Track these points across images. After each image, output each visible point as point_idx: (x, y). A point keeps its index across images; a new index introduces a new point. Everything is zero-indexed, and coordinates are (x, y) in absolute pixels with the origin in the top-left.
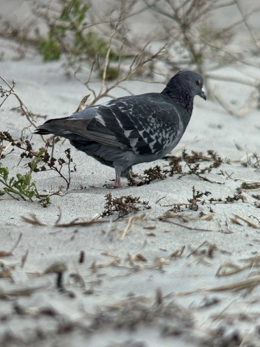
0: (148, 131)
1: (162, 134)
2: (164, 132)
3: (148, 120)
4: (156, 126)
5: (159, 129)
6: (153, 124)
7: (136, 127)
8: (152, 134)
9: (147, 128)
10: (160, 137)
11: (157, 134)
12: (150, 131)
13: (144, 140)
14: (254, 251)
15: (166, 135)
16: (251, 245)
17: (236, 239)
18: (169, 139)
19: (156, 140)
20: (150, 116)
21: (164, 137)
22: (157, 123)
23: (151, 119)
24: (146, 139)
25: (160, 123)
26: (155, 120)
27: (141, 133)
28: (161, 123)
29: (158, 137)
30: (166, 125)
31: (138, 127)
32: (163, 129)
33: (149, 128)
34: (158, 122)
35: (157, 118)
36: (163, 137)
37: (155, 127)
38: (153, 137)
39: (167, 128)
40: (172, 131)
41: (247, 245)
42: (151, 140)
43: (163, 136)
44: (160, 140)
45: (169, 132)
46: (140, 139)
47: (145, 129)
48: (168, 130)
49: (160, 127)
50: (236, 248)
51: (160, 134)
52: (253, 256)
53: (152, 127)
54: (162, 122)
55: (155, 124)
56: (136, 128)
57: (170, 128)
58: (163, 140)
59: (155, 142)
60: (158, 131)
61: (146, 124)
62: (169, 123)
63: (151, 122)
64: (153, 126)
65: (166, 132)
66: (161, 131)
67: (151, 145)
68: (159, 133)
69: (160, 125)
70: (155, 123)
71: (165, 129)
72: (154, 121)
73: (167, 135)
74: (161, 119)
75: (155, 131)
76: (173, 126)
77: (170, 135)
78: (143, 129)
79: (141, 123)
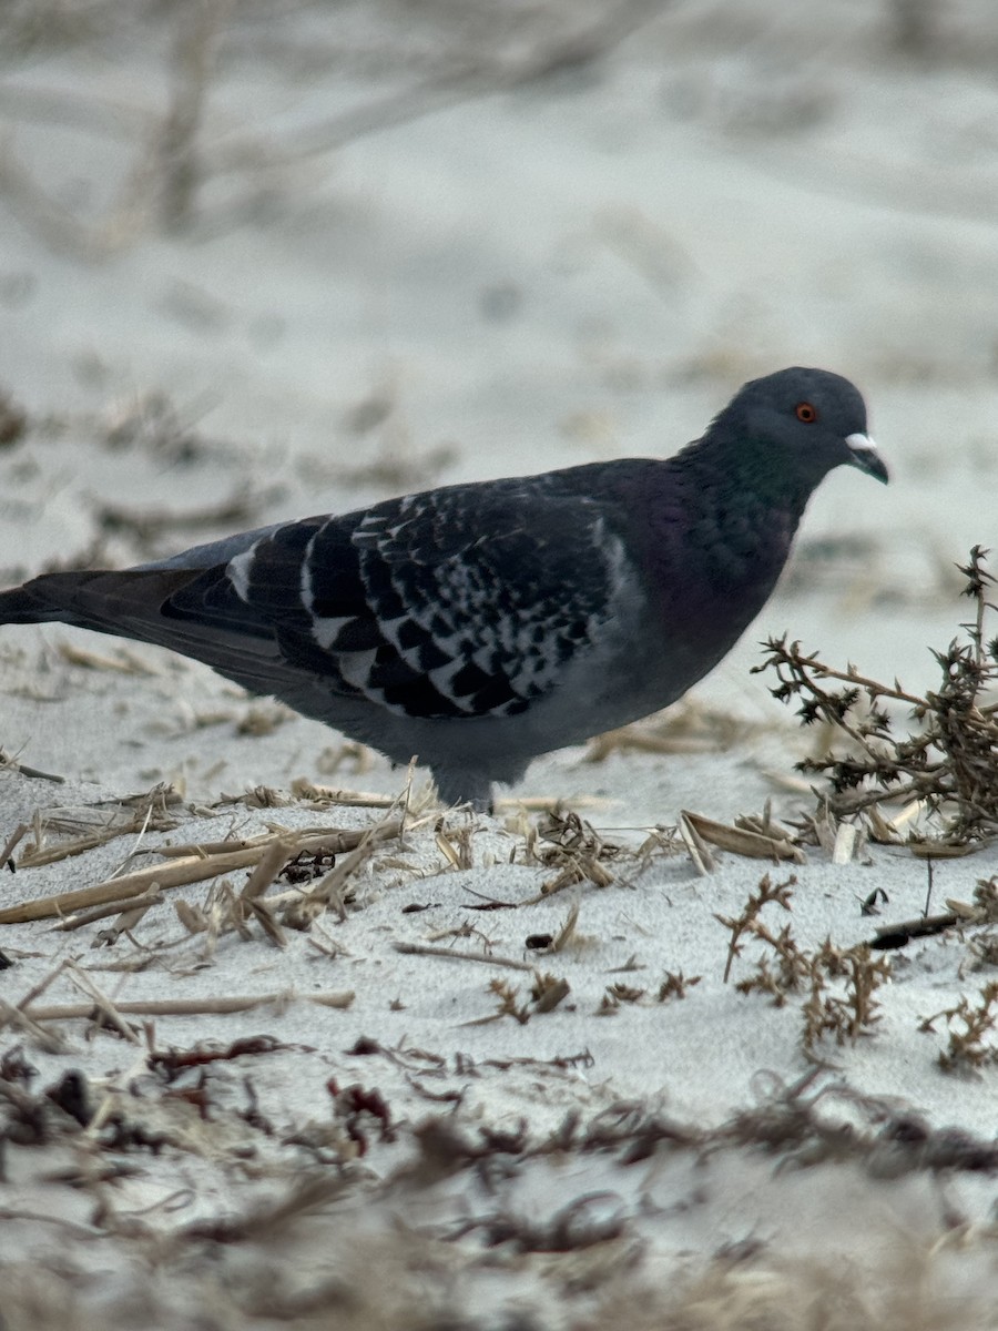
0: (425, 621)
1: (497, 632)
2: (505, 623)
3: (439, 572)
4: (469, 597)
5: (483, 611)
6: (454, 590)
7: (373, 604)
8: (445, 631)
9: (421, 605)
10: (483, 644)
11: (468, 634)
12: (438, 623)
13: (403, 656)
14: (147, 767)
15: (515, 634)
16: (135, 745)
17: (79, 723)
18: (534, 651)
19: (465, 659)
20: (456, 558)
21: (507, 643)
22: (475, 586)
23: (452, 568)
24: (411, 656)
25: (489, 586)
26: (470, 575)
27: (390, 629)
28: (493, 586)
29: (476, 644)
30: (516, 595)
31: (381, 606)
32: (501, 612)
33: (434, 607)
34: (481, 583)
35: (480, 564)
36: (499, 644)
37: (463, 605)
38: (448, 645)
39: (524, 604)
40: (550, 620)
41: (122, 743)
42: (435, 659)
43: (502, 641)
44: (482, 659)
45: (533, 626)
46: (387, 654)
47: (412, 614)
48: (525, 614)
49: (484, 605)
50: (80, 757)
51: (487, 634)
52: (147, 788)
53: (446, 604)
54: (496, 582)
55: (463, 592)
56: (368, 610)
57: (539, 606)
58: (500, 657)
59: (458, 664)
60: (477, 619)
61: (423, 592)
62: (533, 586)
63: (448, 584)
64: (456, 597)
65: (518, 624)
66: (492, 620)
67: (442, 678)
68: (481, 629)
69: (489, 595)
70: (467, 584)
71: (509, 611)
72: (465, 579)
73: (525, 639)
74: (492, 571)
75: (462, 619)
76: (552, 600)
77: (539, 636)
78: (403, 612)
79: (399, 587)
